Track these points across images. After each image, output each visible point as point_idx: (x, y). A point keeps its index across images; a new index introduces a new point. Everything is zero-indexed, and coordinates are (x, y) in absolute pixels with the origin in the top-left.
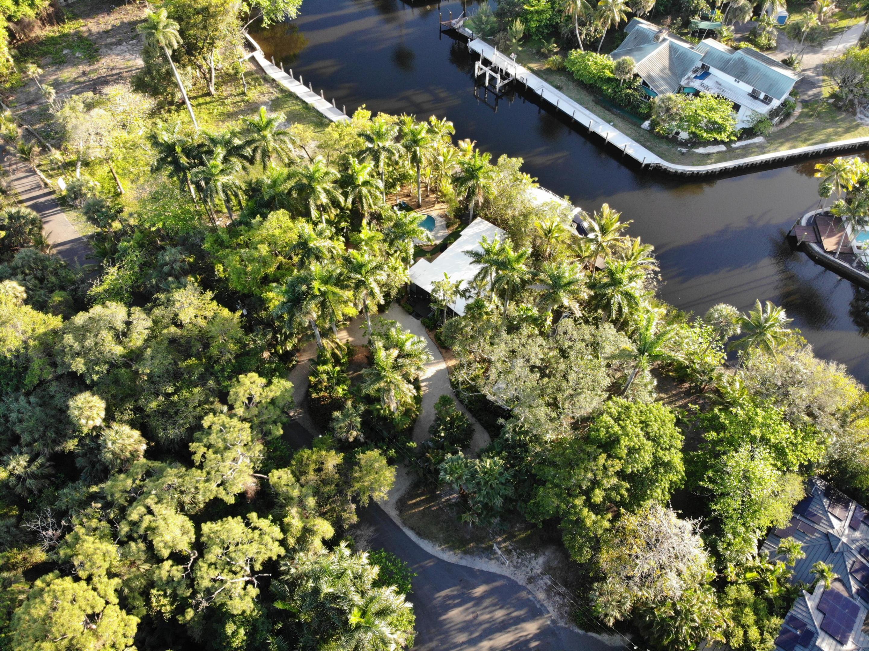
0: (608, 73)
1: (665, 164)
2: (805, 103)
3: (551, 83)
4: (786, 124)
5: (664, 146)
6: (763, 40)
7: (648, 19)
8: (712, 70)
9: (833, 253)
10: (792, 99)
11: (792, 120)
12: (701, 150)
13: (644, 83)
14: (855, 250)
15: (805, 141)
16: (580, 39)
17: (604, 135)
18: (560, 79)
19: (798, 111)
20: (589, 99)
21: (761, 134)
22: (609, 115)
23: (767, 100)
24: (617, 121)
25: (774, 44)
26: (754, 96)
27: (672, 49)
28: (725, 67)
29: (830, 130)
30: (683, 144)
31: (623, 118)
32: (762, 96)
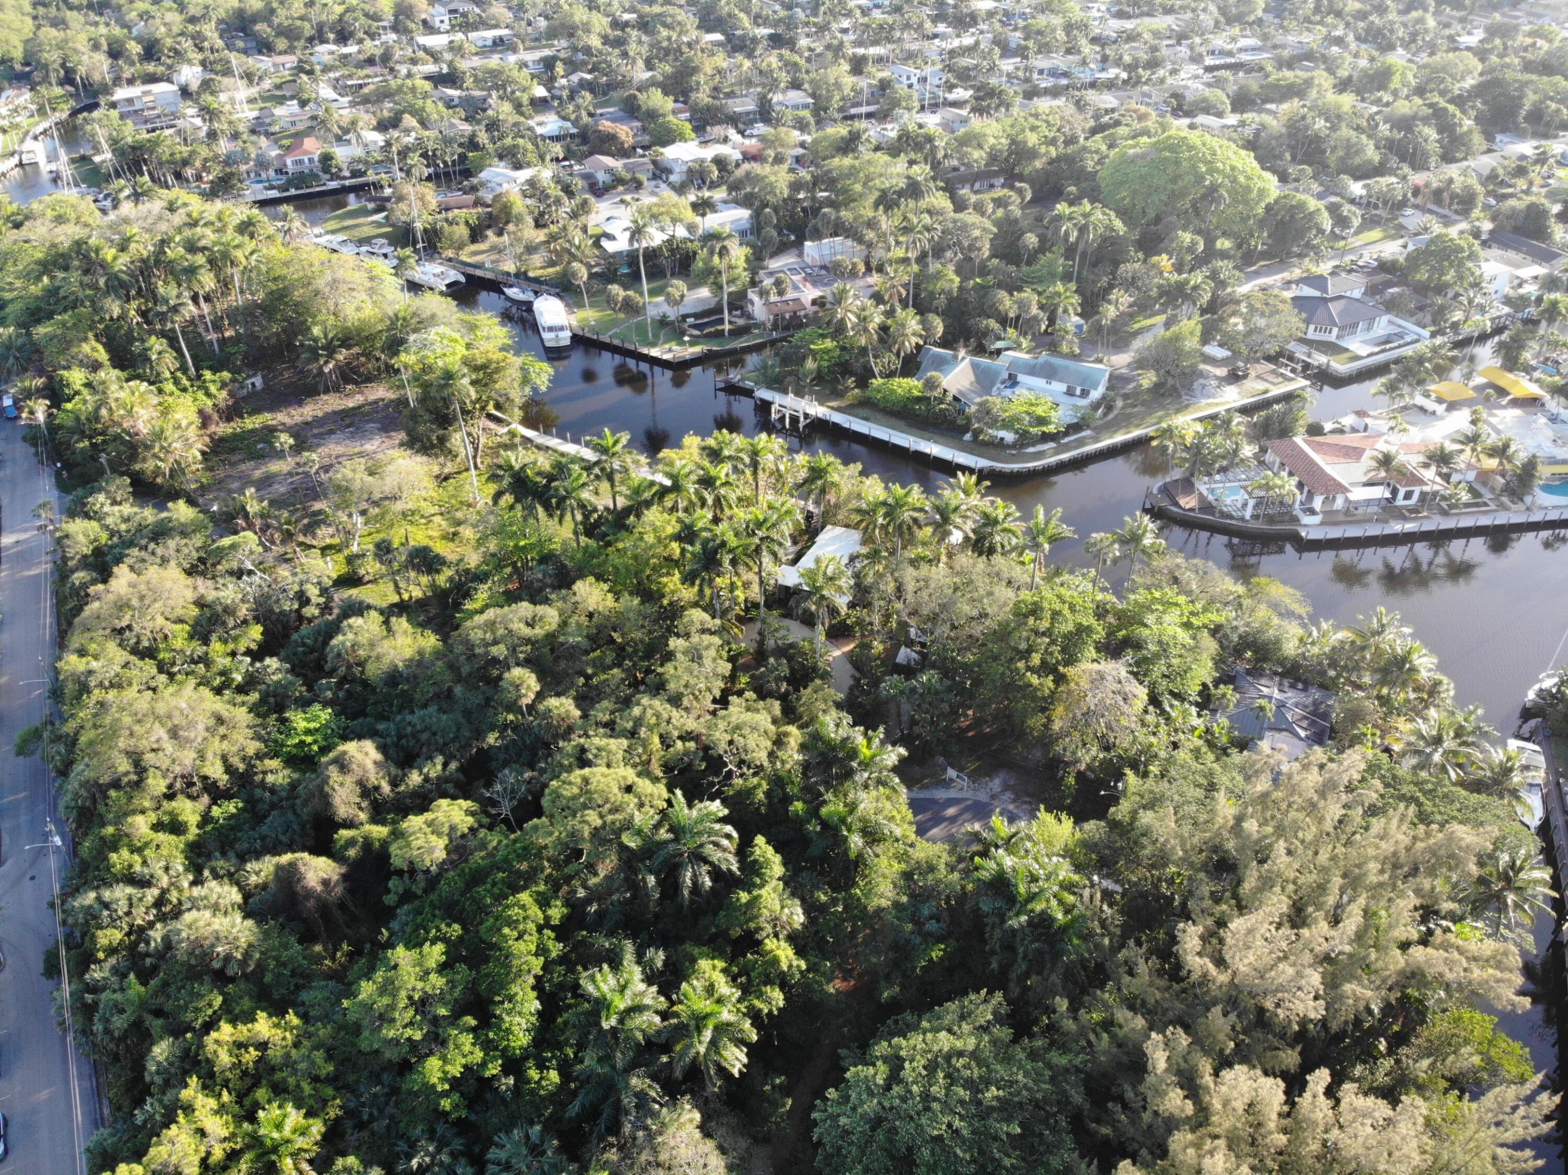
0: (916, 393)
1: (999, 466)
2: (1126, 397)
3: (856, 416)
4: (1111, 416)
5: (993, 452)
6: (1065, 348)
7: (939, 346)
8: (1021, 378)
9: (1191, 510)
10: (1112, 393)
11: (1115, 412)
12: (1031, 450)
13: (955, 398)
14: (1214, 503)
15: (1138, 426)
16: (876, 370)
17: (928, 451)
18: (866, 412)
19: (1119, 403)
20: (902, 424)
21: (1088, 427)
22: (927, 435)
23: (1085, 393)
24: (937, 437)
25: (1077, 351)
26: (1070, 392)
27: (975, 366)
28: (1033, 371)
29: (1160, 413)
30: (1013, 446)
31: (942, 435)
32: (1078, 392)
